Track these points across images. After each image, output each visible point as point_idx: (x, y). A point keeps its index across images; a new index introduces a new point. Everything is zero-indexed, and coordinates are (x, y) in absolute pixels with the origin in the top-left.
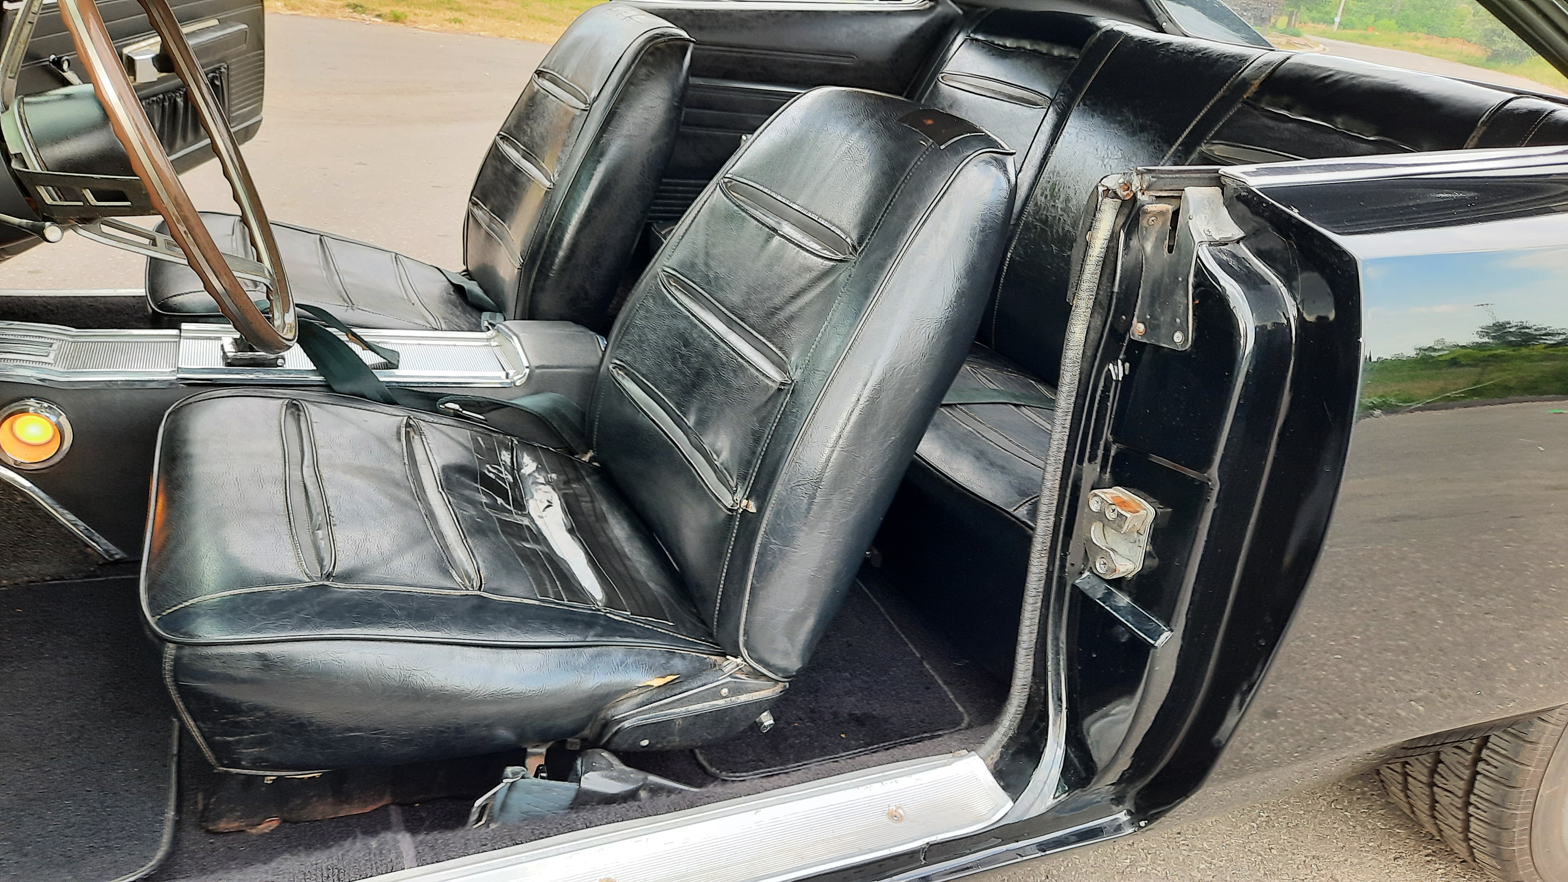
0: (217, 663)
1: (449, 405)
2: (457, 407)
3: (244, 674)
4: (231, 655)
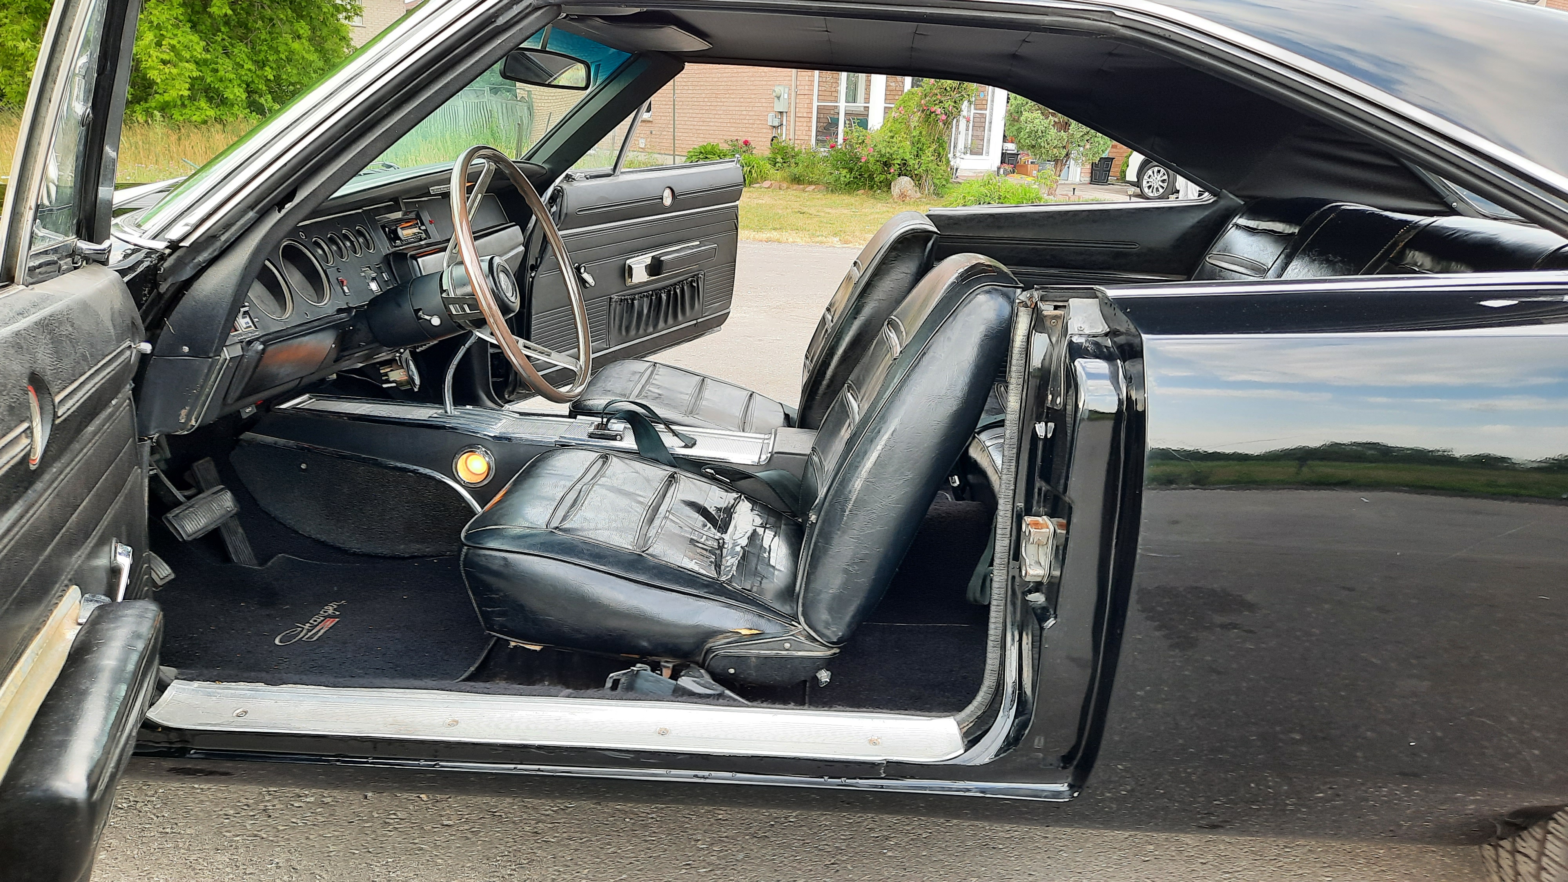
0: (483, 559)
1: (708, 470)
2: (712, 471)
3: (495, 567)
4: (491, 556)
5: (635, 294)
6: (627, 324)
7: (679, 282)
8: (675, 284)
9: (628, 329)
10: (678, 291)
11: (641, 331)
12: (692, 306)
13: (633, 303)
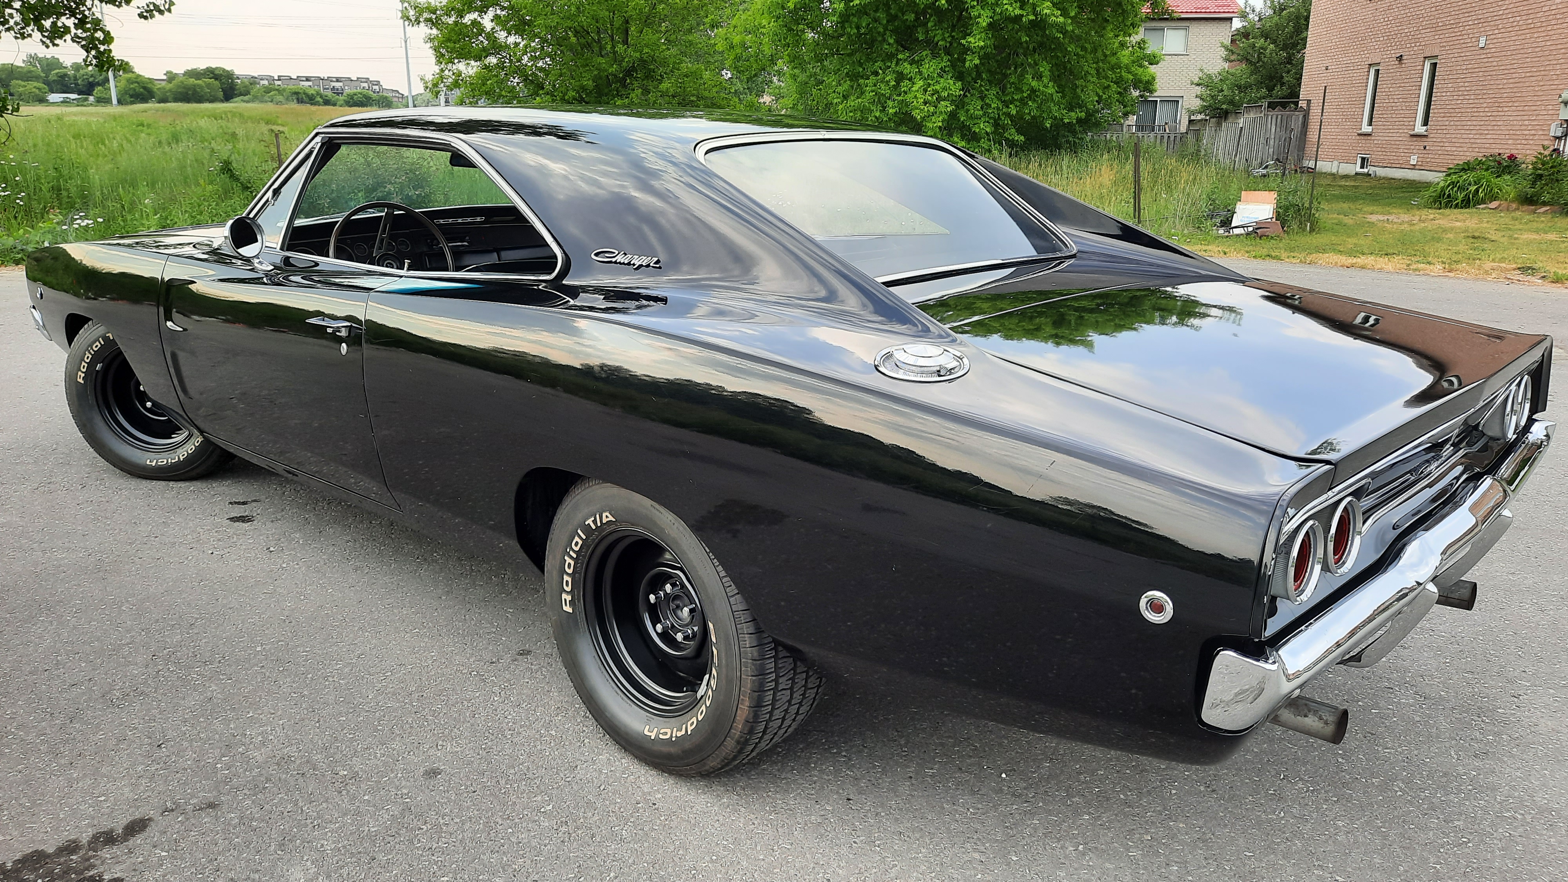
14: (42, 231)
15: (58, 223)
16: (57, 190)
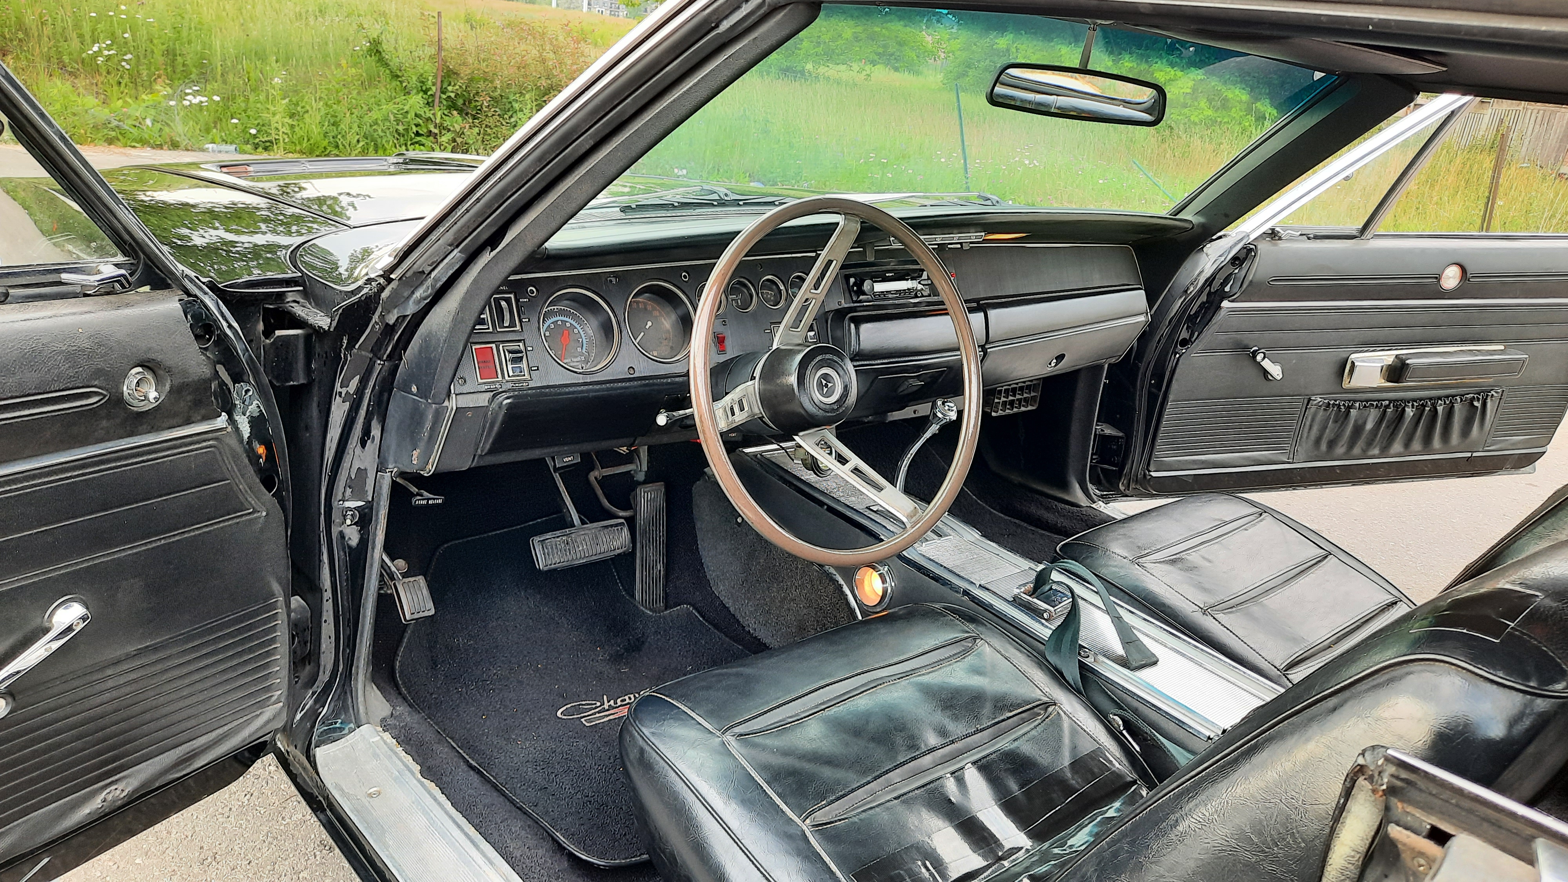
2: (1120, 723)
5: (1355, 401)
6: (1332, 436)
7: (1447, 397)
8: (1440, 398)
9: (1332, 444)
10: (1440, 409)
11: (1357, 450)
12: (1466, 431)
13: (1348, 413)
14: (145, 105)
15: (165, 96)
16: (171, 54)
